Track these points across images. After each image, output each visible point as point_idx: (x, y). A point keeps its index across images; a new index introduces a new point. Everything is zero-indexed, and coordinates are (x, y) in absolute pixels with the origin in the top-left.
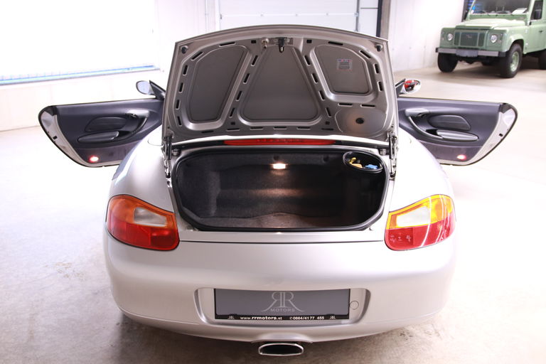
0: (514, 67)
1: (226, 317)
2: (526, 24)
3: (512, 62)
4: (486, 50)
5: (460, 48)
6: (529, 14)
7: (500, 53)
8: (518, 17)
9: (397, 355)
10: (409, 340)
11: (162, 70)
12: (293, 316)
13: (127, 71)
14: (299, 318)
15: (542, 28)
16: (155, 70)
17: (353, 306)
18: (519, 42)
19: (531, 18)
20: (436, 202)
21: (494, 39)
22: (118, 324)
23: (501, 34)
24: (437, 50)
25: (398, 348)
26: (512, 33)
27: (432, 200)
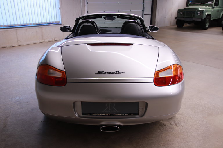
0: (207, 26)
1: (86, 114)
2: (212, 8)
3: (206, 23)
4: (196, 18)
5: (185, 18)
6: (213, 4)
7: (202, 19)
8: (209, 5)
9: (159, 133)
10: (164, 127)
11: (63, 24)
12: (115, 114)
13: (48, 25)
14: (117, 115)
15: (219, 9)
16: (60, 24)
17: (140, 110)
18: (209, 15)
19: (214, 6)
20: (175, 67)
21: (199, 14)
22: (42, 121)
23: (202, 12)
24: (176, 18)
25: (159, 130)
26: (206, 11)
27: (174, 67)
